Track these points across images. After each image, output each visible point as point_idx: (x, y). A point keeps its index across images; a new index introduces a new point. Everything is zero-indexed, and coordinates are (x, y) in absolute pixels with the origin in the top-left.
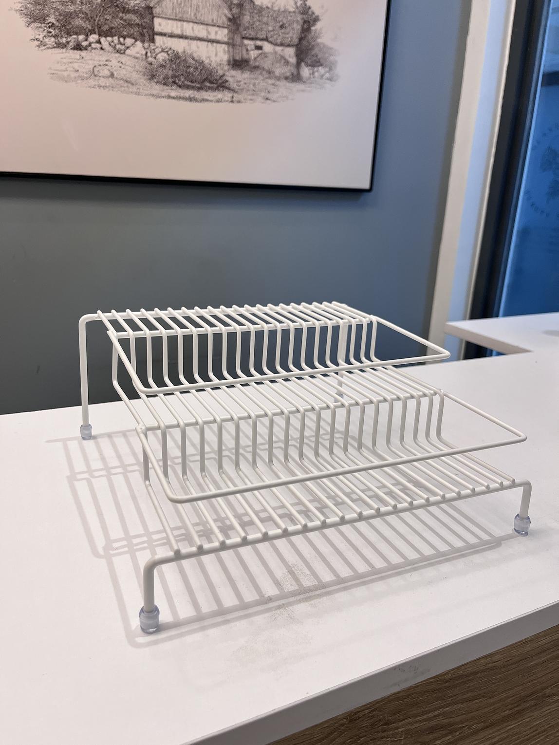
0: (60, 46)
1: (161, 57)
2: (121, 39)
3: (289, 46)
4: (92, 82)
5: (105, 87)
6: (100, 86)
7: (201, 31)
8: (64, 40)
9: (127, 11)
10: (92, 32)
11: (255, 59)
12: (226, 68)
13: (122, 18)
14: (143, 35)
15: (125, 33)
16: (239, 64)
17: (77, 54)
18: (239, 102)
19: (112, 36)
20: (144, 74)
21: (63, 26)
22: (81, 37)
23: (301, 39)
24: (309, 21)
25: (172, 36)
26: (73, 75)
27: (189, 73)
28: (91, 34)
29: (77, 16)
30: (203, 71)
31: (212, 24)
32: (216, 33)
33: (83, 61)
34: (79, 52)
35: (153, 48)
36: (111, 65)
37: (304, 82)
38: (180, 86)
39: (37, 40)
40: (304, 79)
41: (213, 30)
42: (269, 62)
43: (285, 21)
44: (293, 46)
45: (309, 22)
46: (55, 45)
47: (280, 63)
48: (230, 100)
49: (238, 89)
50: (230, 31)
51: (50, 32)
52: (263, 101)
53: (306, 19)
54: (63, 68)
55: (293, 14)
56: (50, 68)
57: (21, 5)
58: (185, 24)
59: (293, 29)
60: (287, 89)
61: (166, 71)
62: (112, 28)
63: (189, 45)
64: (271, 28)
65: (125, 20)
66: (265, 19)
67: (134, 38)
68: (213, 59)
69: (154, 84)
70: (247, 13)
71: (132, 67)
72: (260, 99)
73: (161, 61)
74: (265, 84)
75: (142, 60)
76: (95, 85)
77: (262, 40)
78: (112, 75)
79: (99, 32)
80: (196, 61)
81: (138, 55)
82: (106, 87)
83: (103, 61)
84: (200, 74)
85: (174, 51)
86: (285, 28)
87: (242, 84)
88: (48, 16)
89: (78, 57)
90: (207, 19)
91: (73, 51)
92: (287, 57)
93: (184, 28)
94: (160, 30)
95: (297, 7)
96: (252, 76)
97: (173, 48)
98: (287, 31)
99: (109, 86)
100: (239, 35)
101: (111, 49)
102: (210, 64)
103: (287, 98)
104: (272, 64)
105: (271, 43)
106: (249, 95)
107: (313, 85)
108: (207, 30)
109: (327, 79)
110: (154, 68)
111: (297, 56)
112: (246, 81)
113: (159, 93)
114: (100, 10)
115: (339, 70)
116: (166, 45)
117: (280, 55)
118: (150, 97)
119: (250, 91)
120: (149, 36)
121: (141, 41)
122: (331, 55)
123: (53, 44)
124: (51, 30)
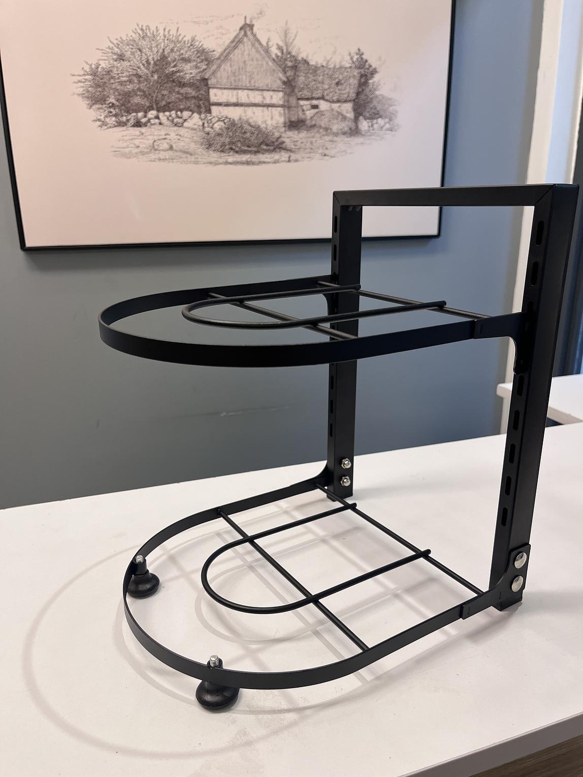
0: (120, 124)
1: (218, 126)
2: (179, 113)
3: (346, 101)
4: (153, 156)
5: (164, 160)
6: (160, 159)
7: (256, 97)
8: (124, 119)
9: (182, 85)
10: (151, 108)
11: (312, 118)
12: (283, 130)
13: (178, 93)
14: (199, 107)
15: (182, 107)
16: (295, 125)
17: (136, 131)
18: (296, 161)
19: (170, 111)
20: (202, 144)
21: (123, 105)
22: (140, 114)
23: (358, 94)
24: (365, 73)
25: (227, 105)
26: (135, 151)
27: (245, 138)
28: (149, 110)
29: (136, 94)
30: (260, 136)
31: (268, 89)
32: (271, 97)
33: (143, 137)
34: (139, 128)
35: (209, 118)
36: (169, 138)
37: (363, 135)
38: (237, 152)
39: (99, 120)
40: (363, 133)
41: (267, 94)
42: (327, 120)
43: (341, 77)
44: (350, 101)
45: (366, 75)
46: (116, 124)
47: (337, 119)
48: (287, 159)
49: (295, 149)
50: (285, 94)
51: (111, 112)
52: (321, 157)
53: (363, 73)
54: (125, 145)
55: (349, 70)
56: (113, 147)
57: (82, 89)
58: (240, 92)
59: (350, 84)
60: (344, 143)
61: (223, 139)
62: (169, 103)
63: (245, 112)
64: (326, 87)
65: (182, 94)
66: (320, 78)
67: (190, 110)
68: (269, 122)
69: (211, 152)
70: (302, 74)
71: (190, 139)
72: (318, 156)
73: (217, 130)
74: (323, 141)
75: (200, 131)
76: (155, 159)
77: (318, 99)
78: (171, 148)
79: (157, 108)
80: (252, 126)
81: (195, 127)
82: (166, 159)
83: (161, 135)
84: (257, 138)
85: (230, 119)
86: (342, 84)
87: (299, 143)
88: (108, 97)
89: (138, 133)
90: (260, 84)
91: (133, 128)
92: (345, 113)
93: (240, 96)
94: (216, 101)
95: (353, 62)
96: (310, 135)
97: (229, 117)
98: (343, 87)
99: (169, 159)
100: (295, 97)
101: (169, 123)
102: (266, 128)
103: (346, 152)
104: (329, 121)
105: (327, 100)
106: (306, 153)
107: (374, 137)
108: (262, 95)
109: (388, 130)
110: (211, 137)
111: (355, 110)
112: (303, 141)
113: (216, 161)
114: (157, 87)
115: (400, 119)
116: (222, 114)
117: (337, 112)
118: (208, 165)
119: (307, 149)
120: (205, 107)
121: (198, 113)
122: (391, 106)
123: (114, 123)
124: (112, 110)
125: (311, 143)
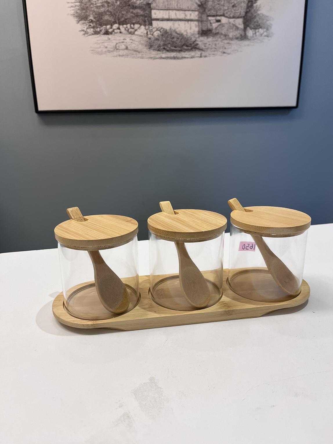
0: (96, 33)
1: (157, 33)
2: (132, 25)
3: (238, 17)
4: (115, 53)
5: (123, 56)
6: (120, 55)
7: (181, 15)
8: (98, 30)
9: (134, 7)
10: (115, 23)
11: (216, 28)
12: (197, 36)
13: (132, 13)
14: (145, 21)
15: (134, 22)
16: (205, 33)
17: (106, 37)
18: (205, 56)
19: (127, 24)
20: (146, 46)
21: (98, 21)
22: (108, 27)
23: (246, 13)
25: (163, 20)
26: (104, 50)
27: (173, 42)
28: (114, 24)
29: (106, 14)
30: (183, 40)
31: (188, 9)
32: (191, 15)
33: (110, 41)
34: (108, 36)
35: (151, 28)
36: (126, 42)
37: (249, 40)
38: (168, 51)
39: (83, 30)
40: (249, 38)
41: (188, 13)
42: (226, 29)
43: (235, 2)
44: (241, 17)
45: (252, 1)
46: (94, 33)
47: (232, 29)
48: (199, 55)
49: (205, 48)
50: (199, 12)
51: (90, 25)
52: (221, 54)
54: (98, 46)
56: (91, 47)
57: (73, 11)
58: (171, 11)
59: (241, 7)
60: (237, 45)
61: (159, 42)
62: (126, 19)
63: (174, 25)
64: (226, 8)
65: (134, 13)
66: (222, 2)
67: (139, 24)
68: (189, 31)
69: (152, 51)
71: (139, 42)
72: (219, 53)
73: (156, 36)
74: (222, 43)
75: (145, 37)
76: (117, 55)
77: (221, 16)
78: (127, 48)
79: (119, 22)
80: (178, 34)
81: (142, 34)
82: (123, 55)
83: (121, 40)
84: (181, 42)
85: (164, 29)
86: (236, 6)
87: (207, 45)
88: (89, 16)
90: (184, 7)
91: (103, 35)
92: (237, 25)
93: (170, 14)
94: (155, 17)
96: (214, 39)
97: (164, 27)
98: (237, 9)
99: (125, 55)
100: (205, 15)
101: (126, 32)
102: (187, 35)
103: (238, 51)
104: (228, 30)
105: (227, 17)
106: (212, 52)
107: (256, 41)
108: (185, 14)
109: (265, 36)
110: (152, 41)
111: (244, 23)
112: (209, 43)
113: (155, 56)
114: (119, 9)
115: (273, 30)
116: (159, 26)
117: (233, 24)
118: (149, 59)
119: (212, 49)
120: (149, 21)
121: (144, 25)
122: (268, 21)
123: (92, 32)
124: (91, 24)
125: (215, 45)
